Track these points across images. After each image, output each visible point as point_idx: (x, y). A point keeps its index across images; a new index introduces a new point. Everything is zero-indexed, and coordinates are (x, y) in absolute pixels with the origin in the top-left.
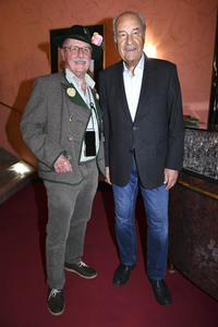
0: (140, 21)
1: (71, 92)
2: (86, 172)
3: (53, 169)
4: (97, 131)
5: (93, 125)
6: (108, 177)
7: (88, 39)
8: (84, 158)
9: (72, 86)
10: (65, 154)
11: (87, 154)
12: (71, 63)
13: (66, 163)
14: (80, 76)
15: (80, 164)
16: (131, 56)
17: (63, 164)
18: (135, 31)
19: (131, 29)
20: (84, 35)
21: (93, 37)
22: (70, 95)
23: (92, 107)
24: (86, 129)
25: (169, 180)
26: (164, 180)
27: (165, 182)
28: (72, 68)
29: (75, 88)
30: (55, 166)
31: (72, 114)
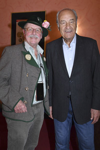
0: (74, 14)
1: (28, 57)
2: (36, 112)
3: (13, 110)
4: (44, 82)
5: (42, 79)
6: (51, 113)
7: (40, 24)
8: (35, 102)
9: (28, 53)
10: (22, 99)
11: (38, 100)
12: (28, 38)
13: (23, 107)
14: (33, 46)
15: (32, 106)
16: (69, 36)
17: (21, 106)
18: (71, 21)
19: (69, 20)
20: (37, 21)
21: (43, 23)
22: (27, 59)
23: (41, 66)
24: (38, 81)
25: (95, 117)
26: (91, 117)
27: (91, 119)
28: (28, 41)
29: (30, 54)
30: (15, 109)
31: (29, 72)
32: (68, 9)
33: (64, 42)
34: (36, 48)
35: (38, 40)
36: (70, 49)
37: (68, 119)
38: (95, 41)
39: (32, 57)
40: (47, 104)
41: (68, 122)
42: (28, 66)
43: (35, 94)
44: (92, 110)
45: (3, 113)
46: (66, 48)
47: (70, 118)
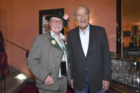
0: (87, 9)
1: (53, 42)
2: (61, 83)
3: (44, 83)
4: (66, 61)
5: (65, 59)
6: (72, 84)
7: (61, 17)
8: (60, 75)
9: (54, 39)
10: (50, 74)
11: (62, 74)
12: (53, 28)
13: (51, 79)
15: (58, 79)
16: (83, 25)
17: (49, 80)
18: (85, 14)
19: (83, 13)
20: (59, 15)
21: (64, 16)
22: (53, 43)
23: (64, 49)
24: (62, 60)
25: (106, 86)
26: (102, 87)
27: (103, 88)
28: (53, 30)
29: (55, 40)
30: (45, 82)
31: (54, 53)
32: (82, 5)
33: (80, 30)
34: (59, 35)
35: (61, 29)
36: (85, 35)
37: (86, 89)
38: (104, 29)
39: (56, 42)
40: (69, 77)
41: (86, 90)
42: (54, 49)
43: (60, 70)
44: (103, 81)
45: (36, 85)
46: (82, 35)
47: (86, 88)
